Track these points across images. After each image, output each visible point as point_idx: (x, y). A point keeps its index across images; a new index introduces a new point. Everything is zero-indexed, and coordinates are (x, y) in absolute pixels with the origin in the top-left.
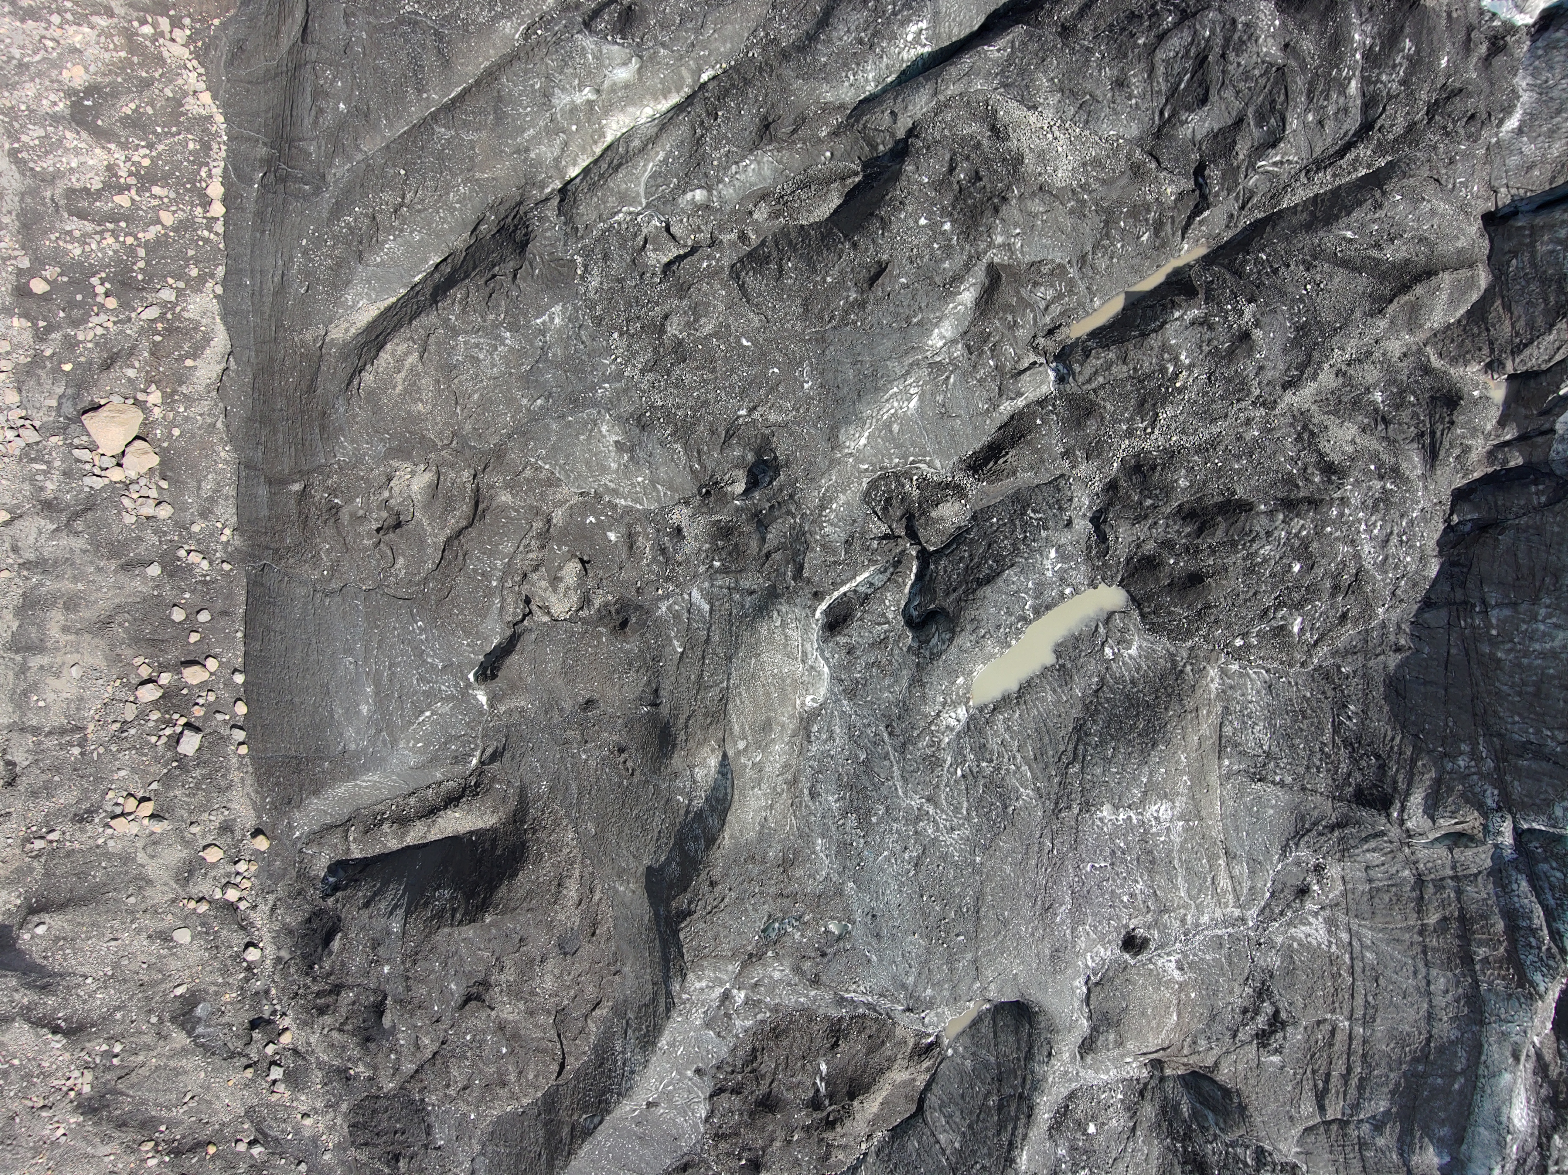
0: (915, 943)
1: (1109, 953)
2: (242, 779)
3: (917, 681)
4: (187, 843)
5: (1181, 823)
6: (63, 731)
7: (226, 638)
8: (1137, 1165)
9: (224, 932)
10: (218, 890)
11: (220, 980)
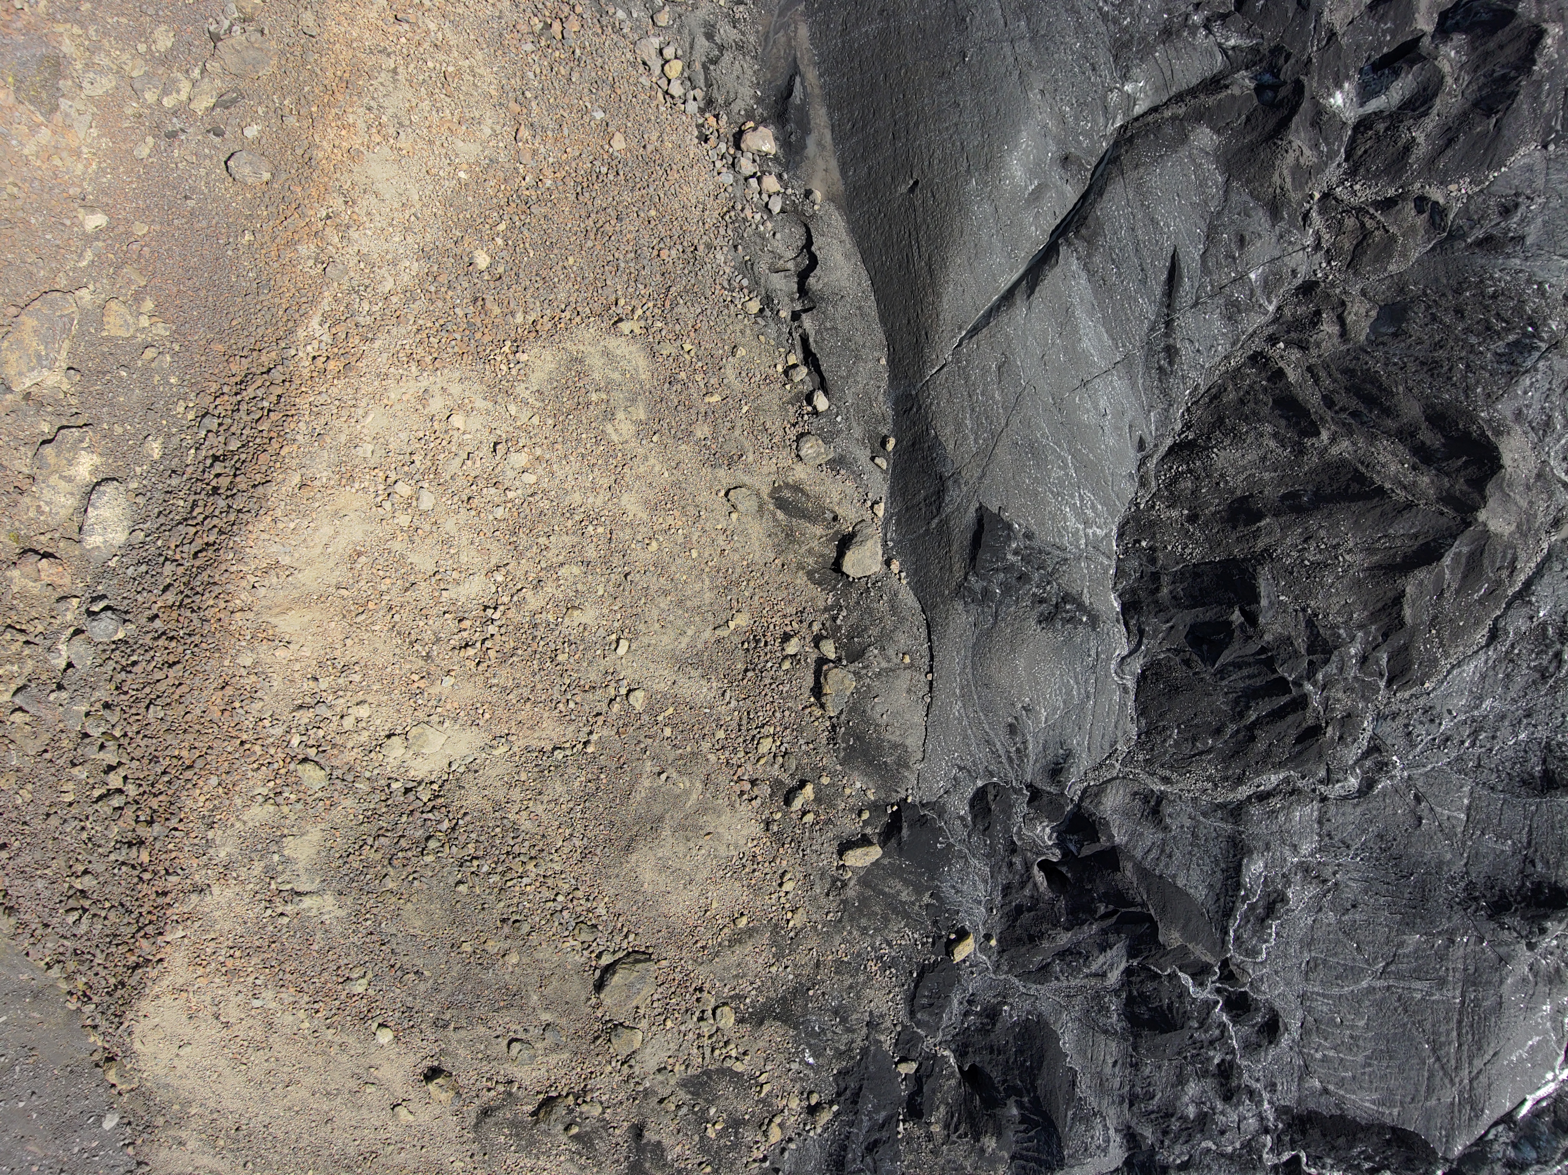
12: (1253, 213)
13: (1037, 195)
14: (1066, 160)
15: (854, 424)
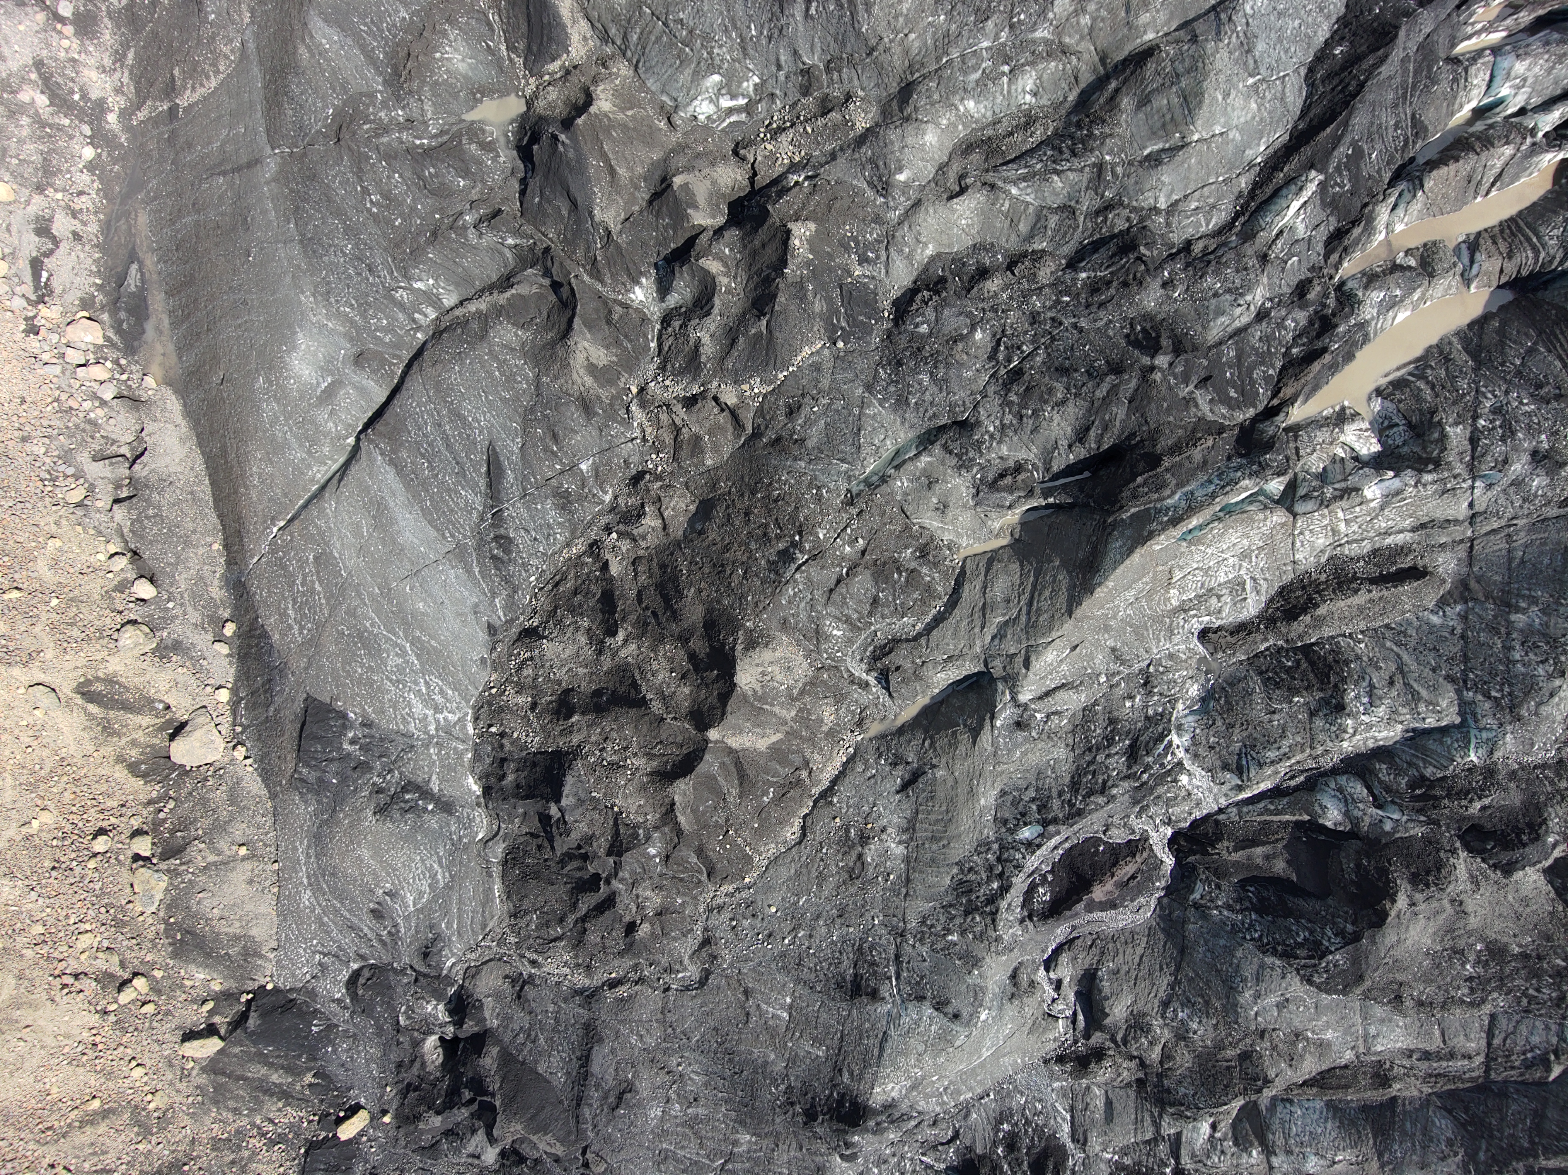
12: (563, 408)
13: (329, 393)
14: (359, 359)
15: (190, 610)
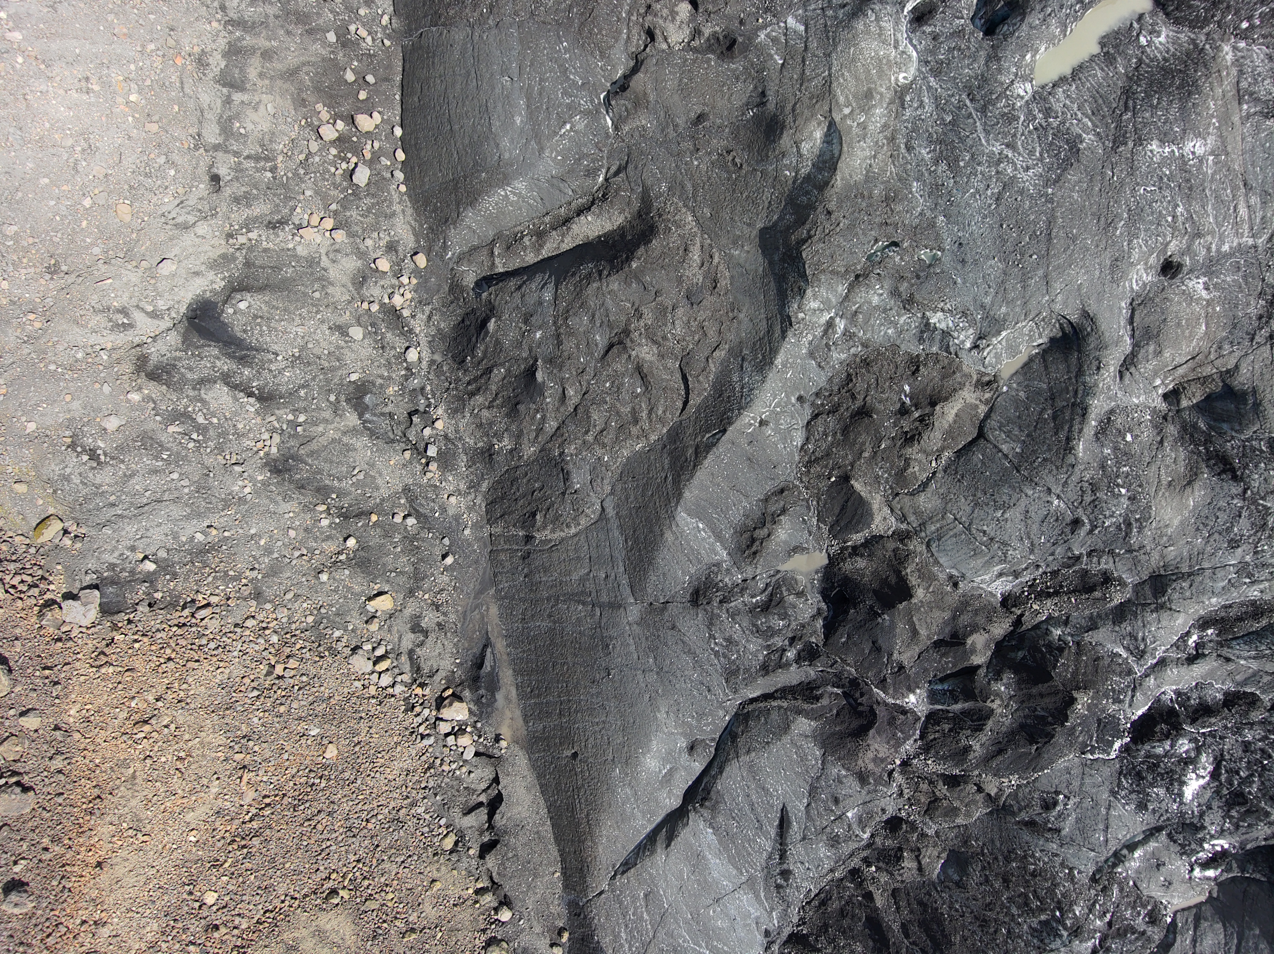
0: (994, 267)
1: (1150, 278)
2: (403, 211)
3: (994, 57)
4: (361, 254)
5: (1211, 158)
6: (257, 158)
7: (386, 99)
8: (1168, 466)
9: (389, 335)
10: (386, 297)
11: (386, 374)
12: (844, 780)
13: (668, 777)
14: (692, 749)
15: (535, 923)
